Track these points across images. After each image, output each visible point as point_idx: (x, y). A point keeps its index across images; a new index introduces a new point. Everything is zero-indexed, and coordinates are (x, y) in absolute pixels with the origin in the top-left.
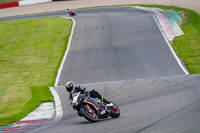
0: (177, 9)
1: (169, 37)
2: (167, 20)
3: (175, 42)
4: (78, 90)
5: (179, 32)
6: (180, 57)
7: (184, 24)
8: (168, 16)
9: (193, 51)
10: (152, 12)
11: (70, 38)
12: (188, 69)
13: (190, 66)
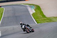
0: (34, 5)
1: (31, 13)
2: (31, 8)
3: (33, 14)
4: (23, 24)
5: (34, 11)
6: (34, 19)
7: (35, 9)
8: (31, 7)
9: (38, 17)
10: (26, 6)
11: (3, 13)
12: (37, 22)
13: (37, 21)
